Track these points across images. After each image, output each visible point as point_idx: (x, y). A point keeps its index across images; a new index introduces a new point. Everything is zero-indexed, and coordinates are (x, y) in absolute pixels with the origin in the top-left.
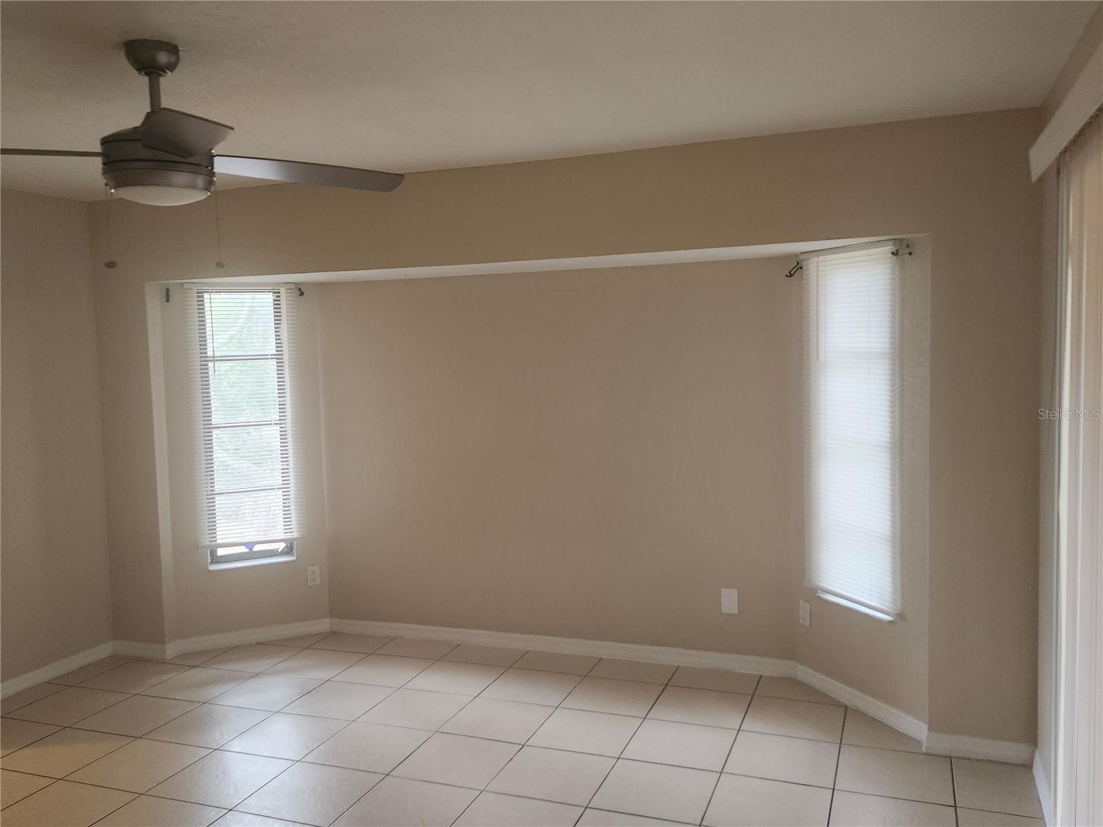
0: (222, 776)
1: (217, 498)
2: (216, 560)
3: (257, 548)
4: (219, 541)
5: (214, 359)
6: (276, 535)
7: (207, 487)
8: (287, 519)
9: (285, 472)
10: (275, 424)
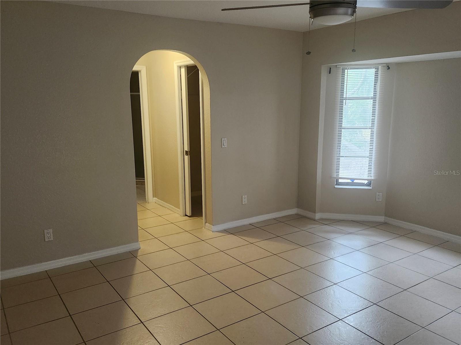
0: (333, 270)
1: (341, 158)
2: (338, 184)
3: (355, 181)
4: (340, 176)
5: (346, 99)
6: (364, 177)
7: (337, 153)
8: (370, 171)
9: (371, 150)
10: (369, 128)
